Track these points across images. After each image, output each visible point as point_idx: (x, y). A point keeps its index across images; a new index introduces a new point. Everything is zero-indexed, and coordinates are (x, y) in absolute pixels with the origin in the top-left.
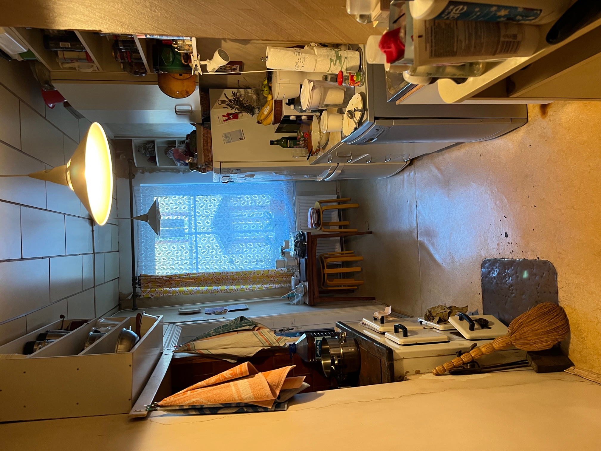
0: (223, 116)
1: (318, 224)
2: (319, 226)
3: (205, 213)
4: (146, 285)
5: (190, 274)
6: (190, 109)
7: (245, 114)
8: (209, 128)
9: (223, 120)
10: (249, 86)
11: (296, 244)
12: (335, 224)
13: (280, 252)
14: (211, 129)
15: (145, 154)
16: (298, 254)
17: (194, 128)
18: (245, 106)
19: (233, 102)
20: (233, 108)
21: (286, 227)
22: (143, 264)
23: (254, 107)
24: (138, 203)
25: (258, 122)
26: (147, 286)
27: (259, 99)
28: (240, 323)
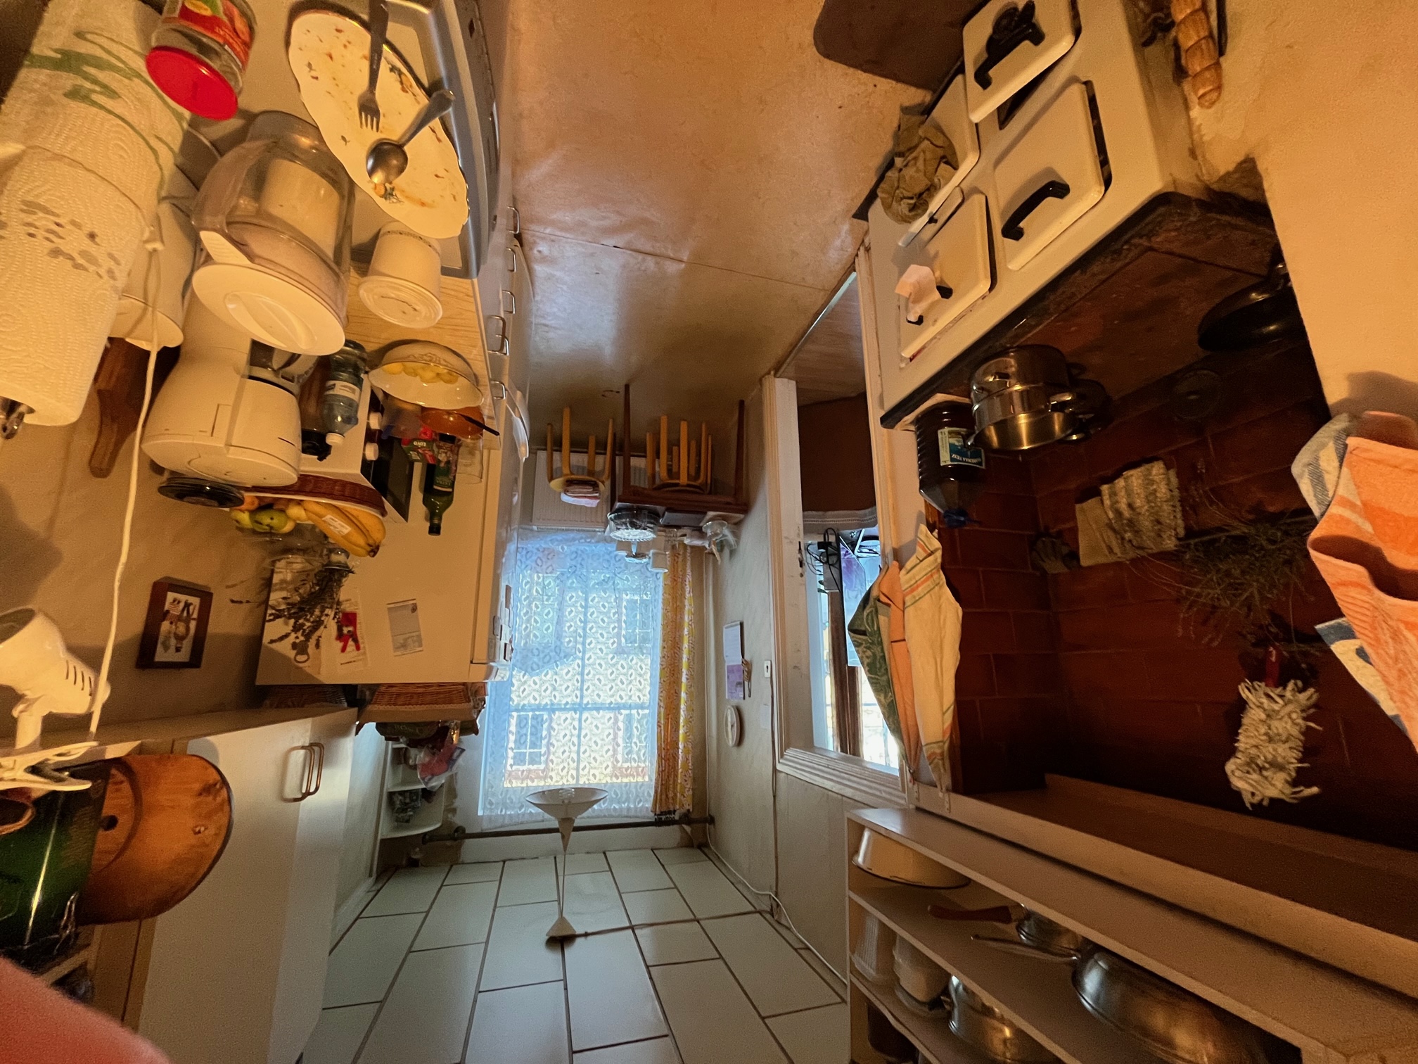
0: (343, 650)
1: (594, 486)
2: (598, 486)
3: (548, 692)
4: (671, 801)
5: (658, 722)
6: (302, 752)
7: (343, 594)
8: (374, 688)
9: (356, 653)
10: (263, 579)
11: (634, 526)
12: (592, 462)
13: (636, 561)
14: (378, 685)
15: (414, 808)
16: (652, 526)
17: (370, 728)
18: (317, 588)
19: (301, 621)
20: (318, 624)
21: (587, 548)
22: (632, 806)
23: (327, 565)
24: (517, 820)
25: (374, 550)
26: (673, 799)
27: (303, 551)
28: (872, 636)
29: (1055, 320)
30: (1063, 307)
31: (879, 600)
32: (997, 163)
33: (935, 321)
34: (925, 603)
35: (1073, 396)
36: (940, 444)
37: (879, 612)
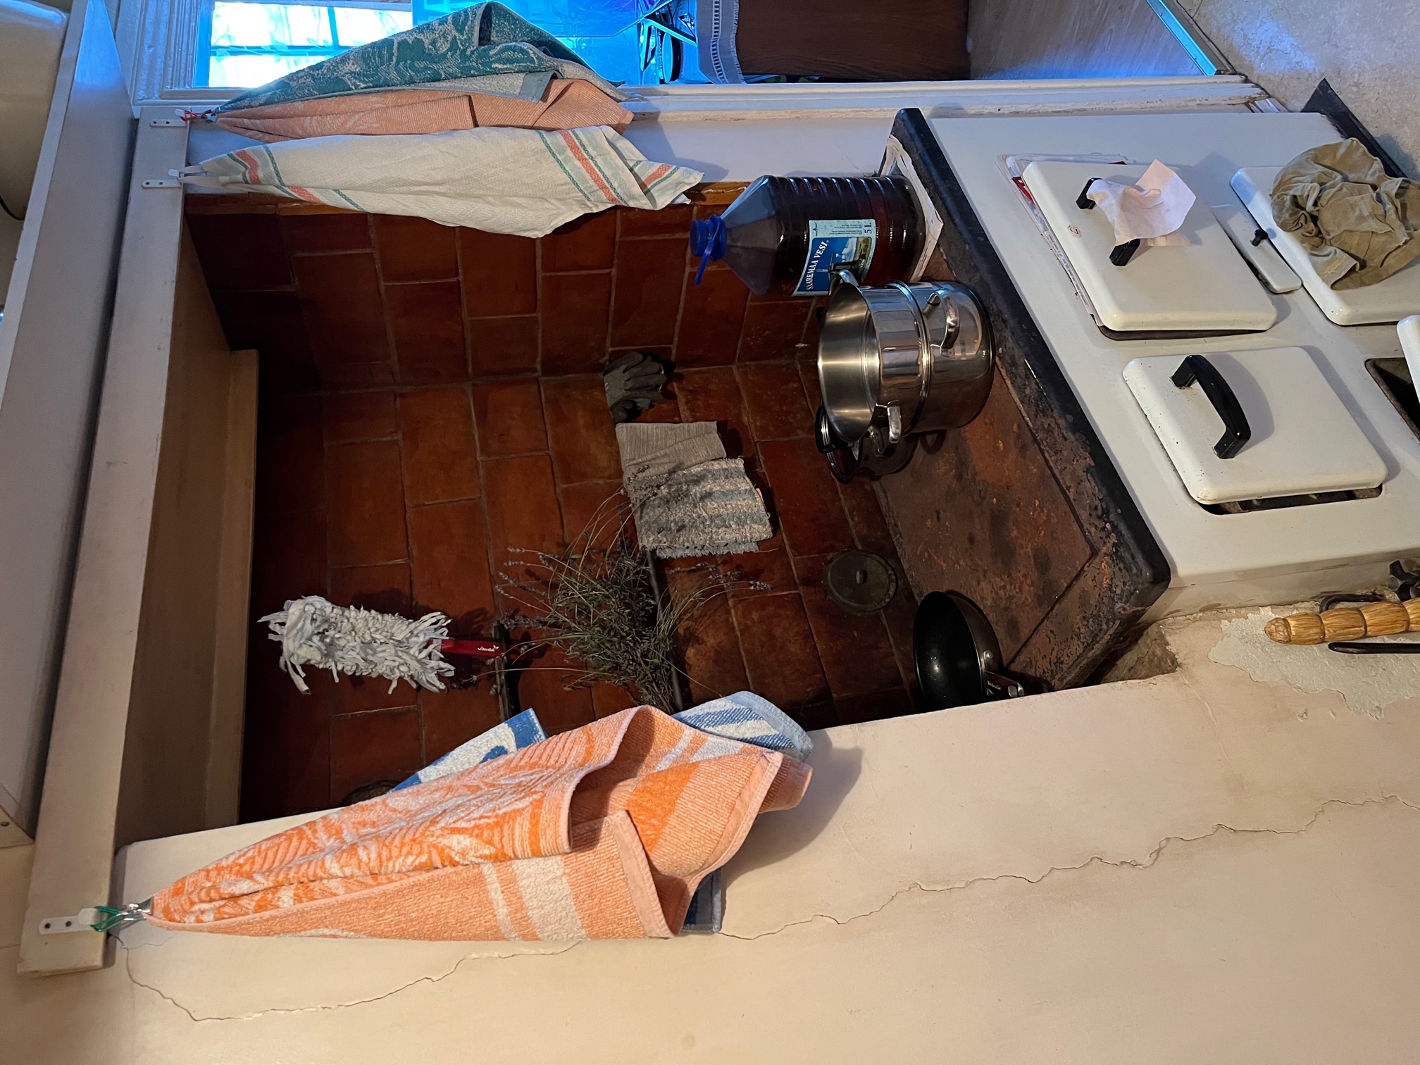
28: (480, 57)
29: (1022, 424)
30: (1040, 436)
31: (554, 77)
32: (1316, 355)
33: (1077, 232)
34: (551, 172)
35: (894, 440)
36: (849, 222)
37: (532, 77)
